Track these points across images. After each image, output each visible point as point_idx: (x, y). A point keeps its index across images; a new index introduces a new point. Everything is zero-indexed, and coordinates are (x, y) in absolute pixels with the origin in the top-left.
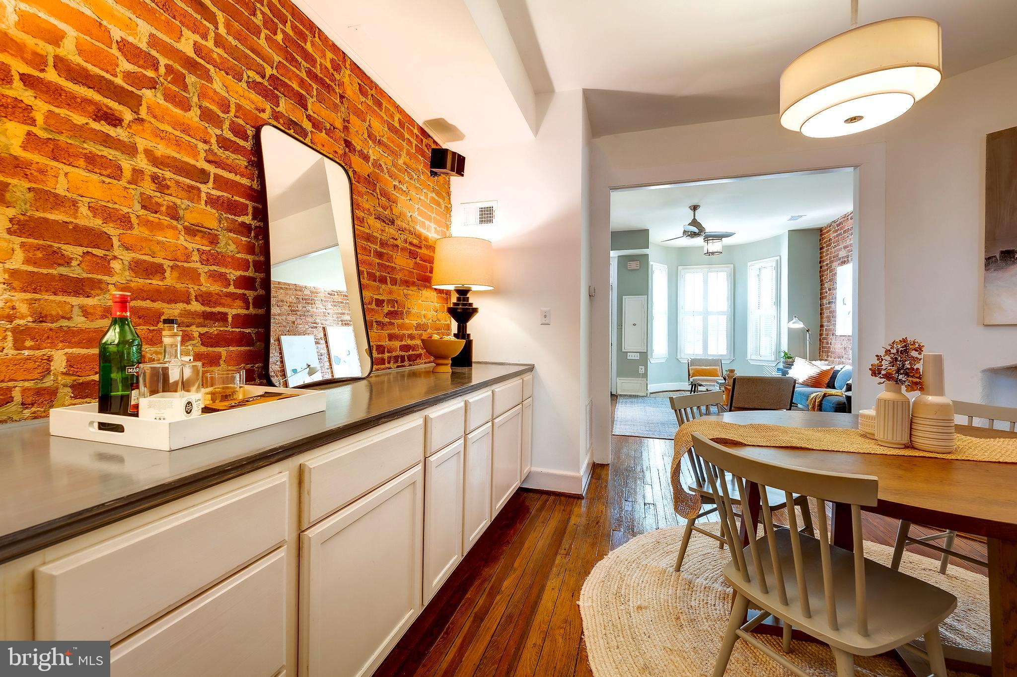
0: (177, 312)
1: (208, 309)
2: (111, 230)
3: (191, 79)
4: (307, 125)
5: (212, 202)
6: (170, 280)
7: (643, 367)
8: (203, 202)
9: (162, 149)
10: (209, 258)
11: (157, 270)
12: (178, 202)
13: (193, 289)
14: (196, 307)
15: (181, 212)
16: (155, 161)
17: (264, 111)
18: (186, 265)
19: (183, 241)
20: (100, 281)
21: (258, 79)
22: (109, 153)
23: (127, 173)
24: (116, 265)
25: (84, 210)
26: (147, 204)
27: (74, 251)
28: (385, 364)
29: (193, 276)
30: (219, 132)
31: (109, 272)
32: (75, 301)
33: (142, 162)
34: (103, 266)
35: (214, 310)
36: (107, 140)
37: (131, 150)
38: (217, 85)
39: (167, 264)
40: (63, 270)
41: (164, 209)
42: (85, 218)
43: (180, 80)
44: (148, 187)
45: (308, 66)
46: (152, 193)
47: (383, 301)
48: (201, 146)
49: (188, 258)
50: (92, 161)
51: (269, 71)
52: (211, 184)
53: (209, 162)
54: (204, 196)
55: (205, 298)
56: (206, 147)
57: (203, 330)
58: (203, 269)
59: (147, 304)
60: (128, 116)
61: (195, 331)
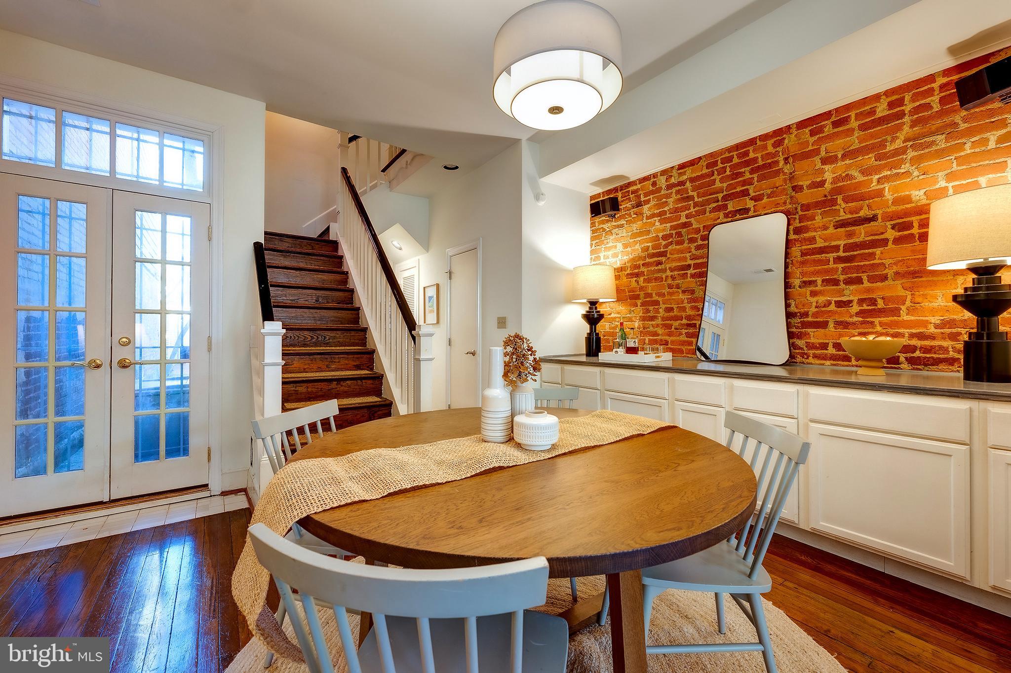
0: (677, 324)
1: (689, 322)
2: (660, 299)
3: (684, 231)
4: (750, 204)
5: (693, 276)
6: (676, 313)
8: (689, 278)
9: (674, 264)
10: (691, 301)
11: (671, 309)
12: (679, 282)
13: (684, 314)
14: (684, 321)
15: (680, 285)
16: (672, 270)
17: (719, 218)
18: (682, 305)
19: (681, 296)
20: (657, 316)
21: (714, 205)
22: (659, 275)
23: (664, 279)
24: (661, 310)
25: (654, 295)
26: (670, 287)
27: (651, 308)
29: (683, 309)
30: (695, 244)
31: (659, 313)
32: (650, 323)
33: (669, 273)
34: (657, 311)
35: (691, 322)
36: (659, 271)
37: (665, 271)
38: (695, 225)
39: (675, 306)
40: (649, 314)
41: (674, 286)
42: (655, 298)
43: (679, 234)
44: (670, 281)
46: (670, 282)
48: (688, 255)
49: (682, 302)
50: (656, 279)
51: (720, 196)
52: (692, 269)
53: (692, 260)
54: (689, 275)
55: (689, 318)
56: (691, 254)
57: (686, 331)
58: (688, 306)
59: (668, 322)
60: (663, 259)
61: (684, 331)
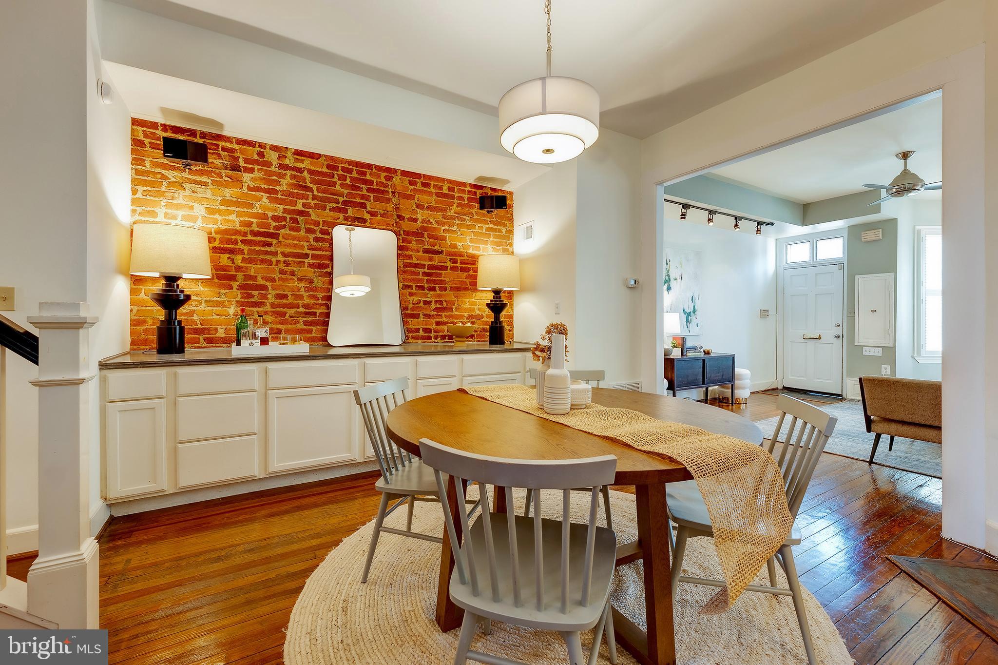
0: (293, 312)
1: (307, 311)
2: (269, 284)
3: (300, 219)
4: (367, 216)
5: (310, 265)
6: (290, 299)
7: (888, 367)
8: (306, 267)
9: (288, 250)
10: (308, 289)
11: (285, 296)
12: (295, 269)
13: (300, 303)
14: (302, 310)
15: (296, 273)
16: (284, 255)
17: (339, 219)
18: (298, 293)
19: (297, 284)
20: (264, 302)
21: (335, 205)
22: (267, 257)
23: (274, 263)
24: (269, 296)
25: (259, 279)
26: (282, 272)
27: (255, 293)
28: (431, 339)
29: (301, 297)
30: (314, 236)
31: (267, 299)
32: (255, 309)
33: (280, 257)
34: (265, 297)
35: (311, 311)
36: (267, 253)
37: (275, 254)
38: (314, 217)
39: (289, 294)
40: (252, 300)
41: (288, 273)
42: (260, 281)
43: (296, 221)
44: (282, 266)
45: (368, 186)
46: (284, 268)
47: (431, 302)
48: (305, 244)
49: (299, 290)
50: (262, 261)
51: (341, 199)
52: (310, 258)
53: (310, 249)
54: (306, 265)
55: (306, 306)
56: (308, 243)
57: (304, 319)
58: (306, 294)
59: (281, 309)
60: (274, 241)
61: (301, 319)
